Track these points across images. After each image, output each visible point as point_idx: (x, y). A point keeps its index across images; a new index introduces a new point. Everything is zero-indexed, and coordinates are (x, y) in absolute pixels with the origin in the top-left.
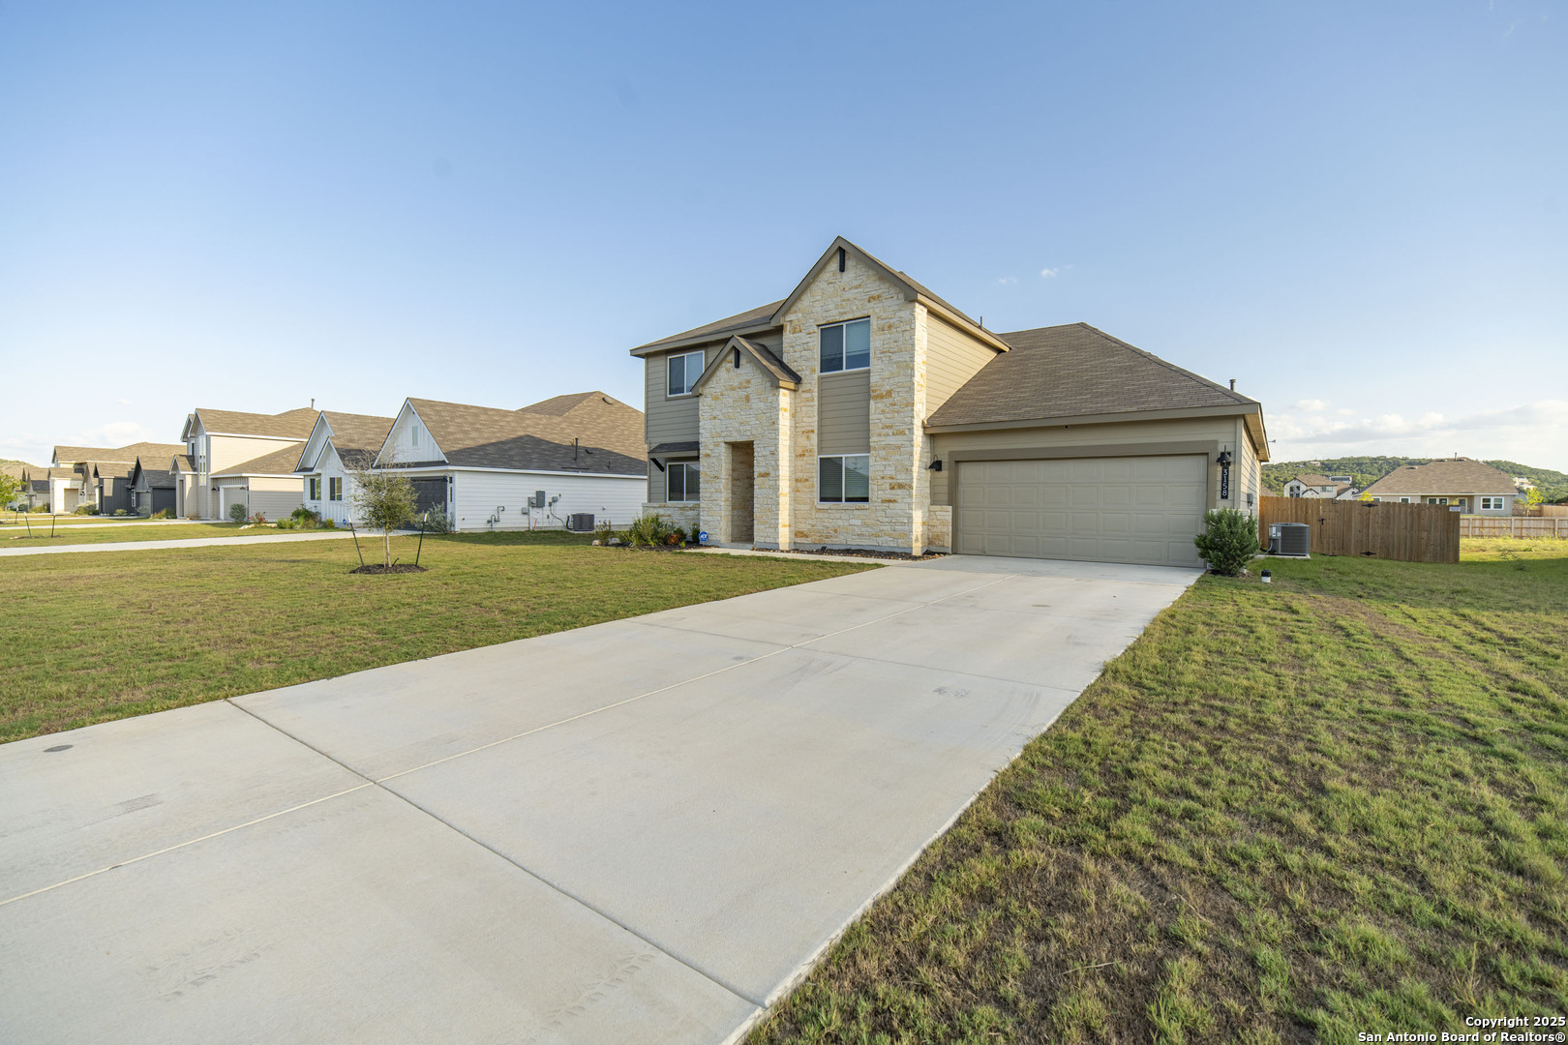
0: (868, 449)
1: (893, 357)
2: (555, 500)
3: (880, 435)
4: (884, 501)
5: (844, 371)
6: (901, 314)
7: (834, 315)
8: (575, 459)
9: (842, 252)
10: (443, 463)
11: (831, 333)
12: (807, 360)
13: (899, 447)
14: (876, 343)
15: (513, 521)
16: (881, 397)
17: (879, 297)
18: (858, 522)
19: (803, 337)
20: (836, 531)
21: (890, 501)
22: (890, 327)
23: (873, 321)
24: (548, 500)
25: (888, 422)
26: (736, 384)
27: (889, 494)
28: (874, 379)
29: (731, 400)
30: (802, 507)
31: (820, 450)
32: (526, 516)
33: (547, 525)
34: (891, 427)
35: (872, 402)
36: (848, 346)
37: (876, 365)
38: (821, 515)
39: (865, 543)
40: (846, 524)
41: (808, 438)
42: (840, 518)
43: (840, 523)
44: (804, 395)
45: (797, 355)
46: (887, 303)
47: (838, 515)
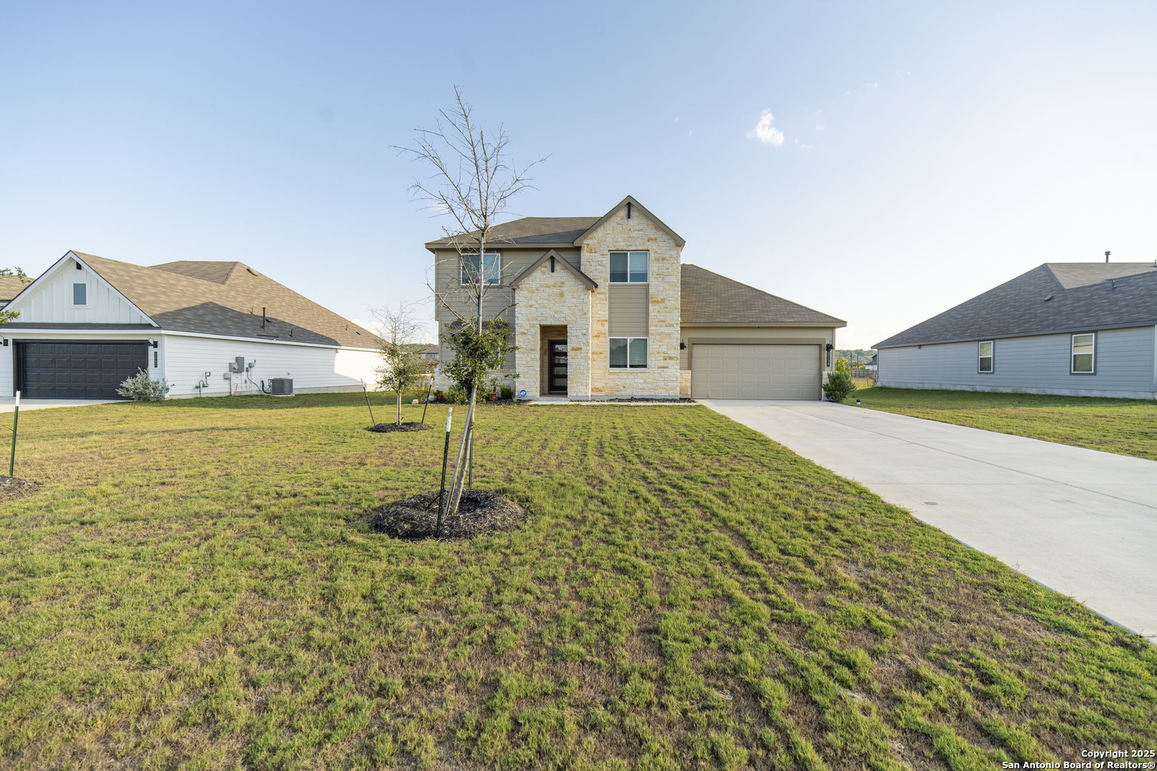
0: (647, 333)
1: (666, 278)
2: (251, 366)
3: (656, 326)
4: (659, 368)
5: (629, 282)
6: (671, 252)
7: (622, 246)
8: (263, 327)
9: (629, 205)
10: (149, 326)
11: (618, 257)
12: (601, 272)
13: (669, 334)
14: (653, 268)
15: (217, 387)
16: (657, 302)
17: (655, 239)
18: (642, 381)
19: (597, 257)
20: (624, 387)
21: (664, 367)
22: (663, 259)
23: (652, 255)
24: (246, 366)
25: (662, 318)
26: (551, 284)
27: (664, 363)
28: (652, 290)
29: (546, 295)
30: (598, 371)
31: (610, 333)
32: (227, 381)
33: (244, 389)
34: (664, 321)
35: (650, 305)
36: (632, 266)
37: (653, 282)
38: (612, 377)
39: (646, 394)
40: (632, 382)
41: (602, 325)
42: (628, 378)
43: (627, 381)
44: (599, 296)
45: (593, 268)
46: (661, 244)
47: (626, 377)
